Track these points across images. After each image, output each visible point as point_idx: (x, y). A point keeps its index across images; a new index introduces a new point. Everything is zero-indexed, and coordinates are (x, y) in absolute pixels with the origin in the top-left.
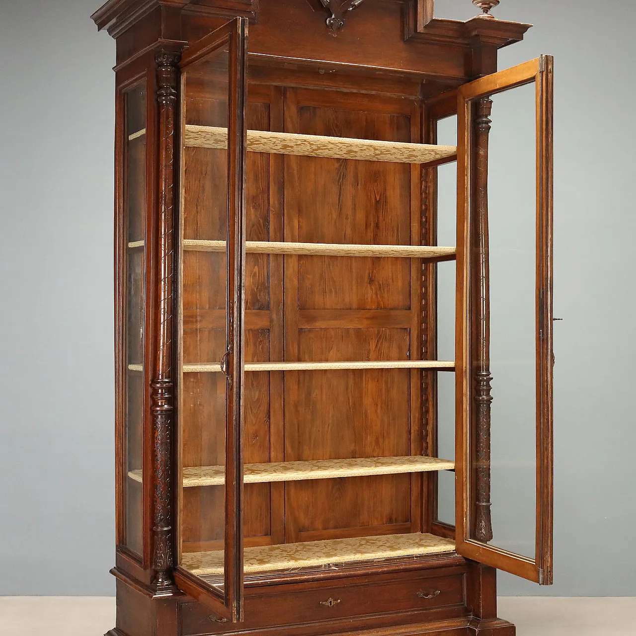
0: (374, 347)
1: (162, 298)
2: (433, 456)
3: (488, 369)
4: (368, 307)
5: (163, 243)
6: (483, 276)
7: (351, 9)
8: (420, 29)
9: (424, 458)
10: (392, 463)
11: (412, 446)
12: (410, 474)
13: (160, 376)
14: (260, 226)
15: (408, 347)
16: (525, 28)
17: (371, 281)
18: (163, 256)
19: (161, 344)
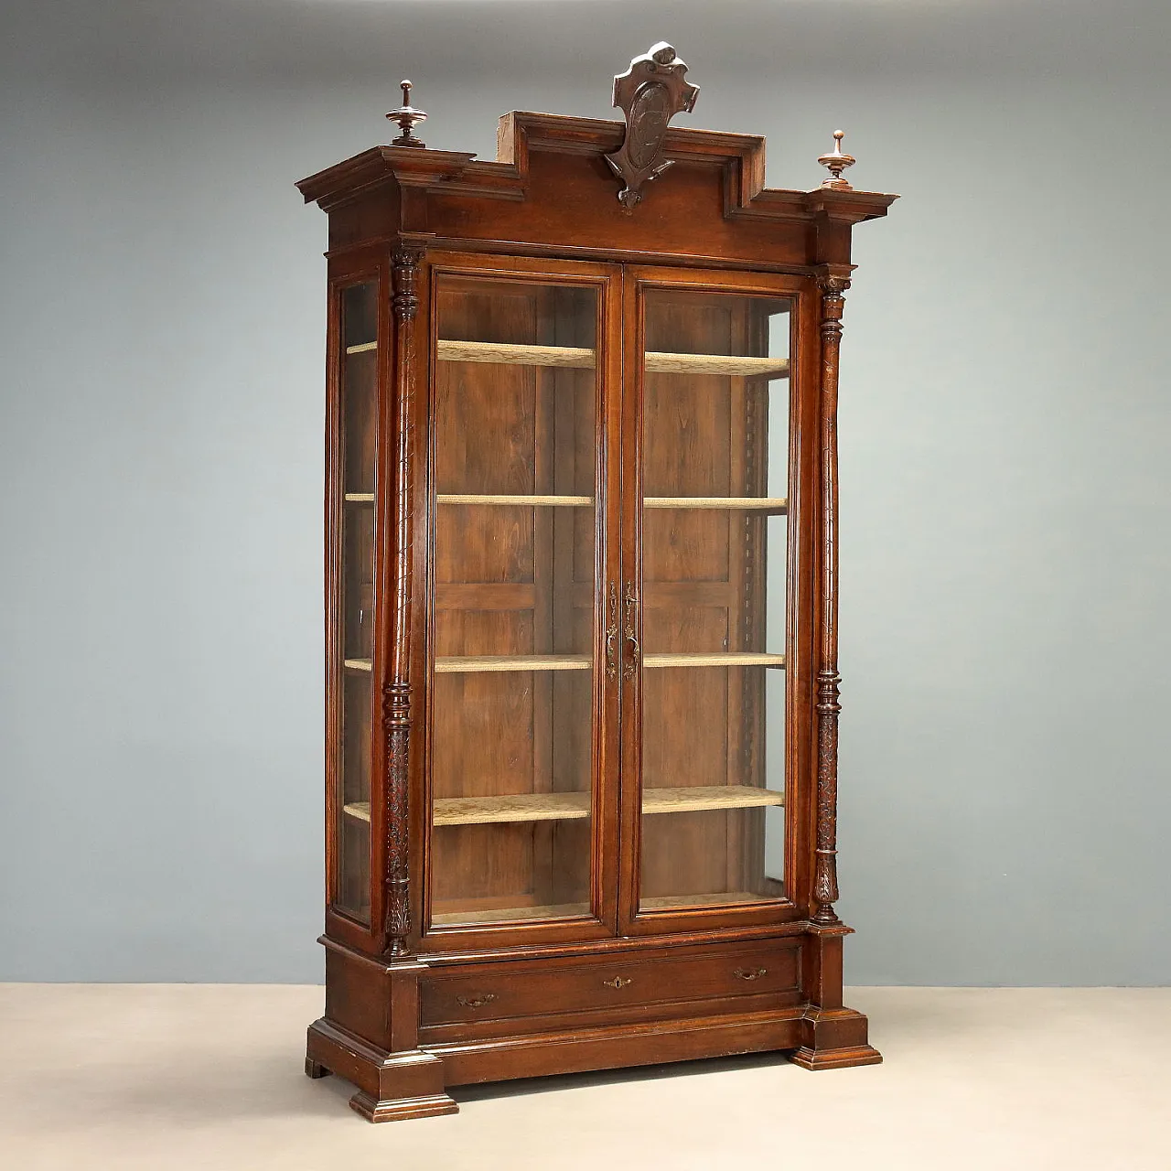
0: (677, 635)
1: (400, 576)
2: (760, 787)
3: (835, 668)
4: (669, 578)
5: (401, 503)
6: (829, 541)
7: (652, 178)
8: (746, 203)
9: (746, 789)
10: (701, 795)
11: (729, 772)
12: (726, 810)
13: (397, 679)
14: (523, 467)
15: (725, 633)
16: (890, 199)
17: (674, 541)
18: (401, 519)
19: (398, 637)
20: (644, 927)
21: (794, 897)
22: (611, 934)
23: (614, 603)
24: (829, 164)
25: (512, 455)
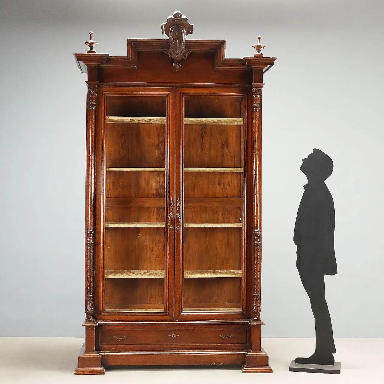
0: (221, 216)
4: (218, 196)
7: (184, 58)
17: (220, 183)
20: (185, 317)
21: (245, 310)
22: (171, 319)
23: (172, 204)
24: (256, 48)
25: (156, 154)
